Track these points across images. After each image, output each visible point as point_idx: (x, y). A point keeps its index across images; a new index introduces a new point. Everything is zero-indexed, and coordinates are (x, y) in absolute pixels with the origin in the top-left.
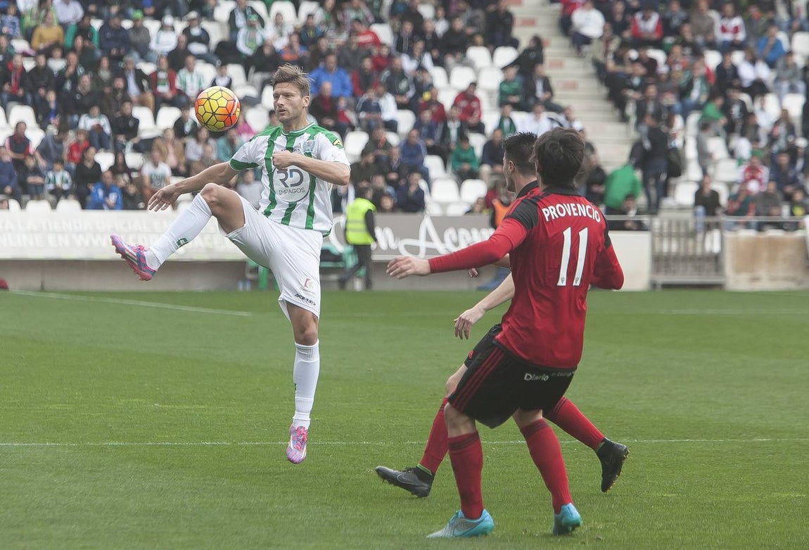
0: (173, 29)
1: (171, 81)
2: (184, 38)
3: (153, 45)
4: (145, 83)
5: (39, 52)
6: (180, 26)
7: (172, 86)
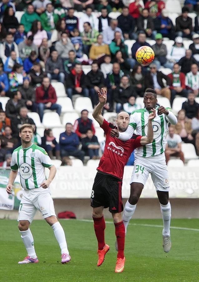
0: (182, 45)
1: (182, 80)
2: (190, 51)
3: (169, 57)
4: (164, 81)
5: (95, 61)
6: (187, 43)
7: (182, 84)
